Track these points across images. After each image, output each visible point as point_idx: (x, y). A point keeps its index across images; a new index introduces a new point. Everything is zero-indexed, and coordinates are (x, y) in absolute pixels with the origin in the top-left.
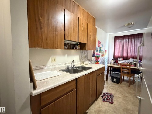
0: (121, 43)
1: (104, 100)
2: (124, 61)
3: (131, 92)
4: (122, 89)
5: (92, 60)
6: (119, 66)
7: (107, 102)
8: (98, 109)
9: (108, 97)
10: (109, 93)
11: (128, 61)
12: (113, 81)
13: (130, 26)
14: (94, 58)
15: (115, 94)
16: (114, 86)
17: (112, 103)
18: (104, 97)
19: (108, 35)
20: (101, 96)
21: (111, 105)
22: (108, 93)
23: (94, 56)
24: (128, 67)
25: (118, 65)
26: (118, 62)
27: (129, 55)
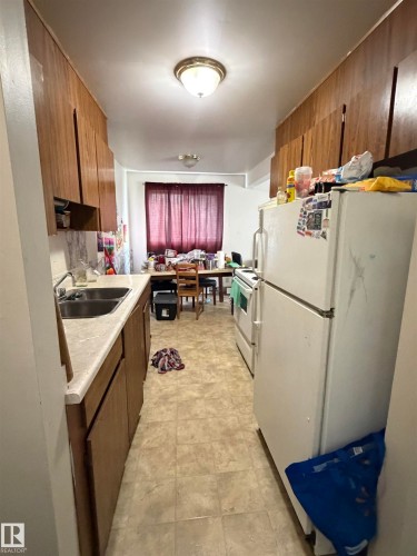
0: (165, 205)
1: (163, 370)
2: (181, 257)
3: (206, 329)
4: (186, 331)
5: (97, 264)
6: (172, 273)
7: (170, 370)
8: (160, 394)
9: (169, 358)
10: (168, 347)
11: (188, 256)
12: (159, 318)
13: (190, 162)
14: (101, 255)
15: (179, 346)
16: (166, 327)
17: (182, 367)
18: (160, 363)
19: (125, 175)
20: (150, 362)
21: (182, 372)
22: (165, 350)
23: (100, 249)
24: (193, 271)
25: (168, 269)
26: (167, 260)
27: (185, 240)
